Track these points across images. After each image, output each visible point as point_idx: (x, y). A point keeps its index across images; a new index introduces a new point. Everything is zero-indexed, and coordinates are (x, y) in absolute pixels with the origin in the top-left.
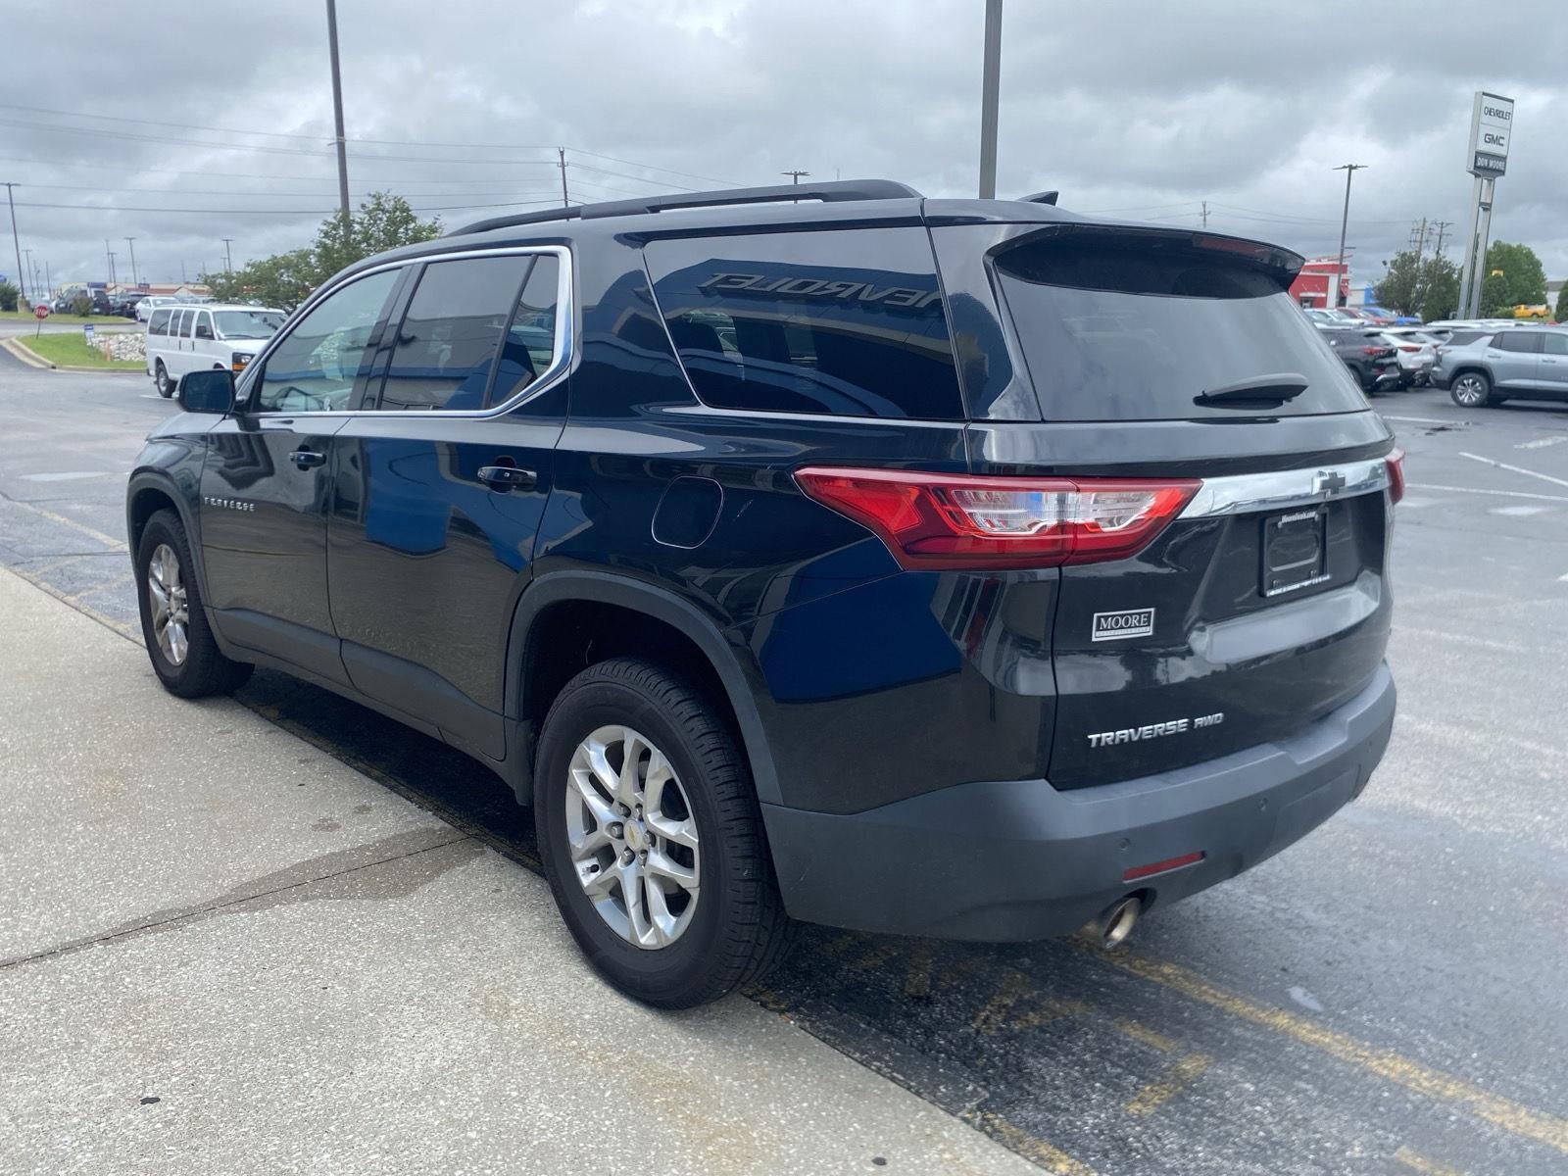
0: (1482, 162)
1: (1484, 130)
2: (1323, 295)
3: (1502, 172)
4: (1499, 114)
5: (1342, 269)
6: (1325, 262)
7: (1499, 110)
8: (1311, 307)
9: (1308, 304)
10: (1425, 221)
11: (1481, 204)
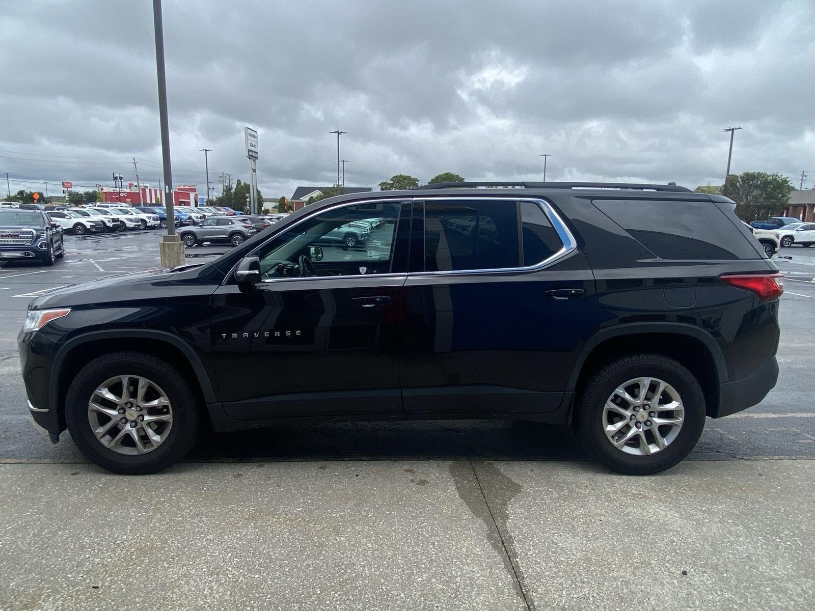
0: (251, 153)
1: (249, 142)
2: (189, 201)
3: (257, 158)
4: (253, 136)
5: (194, 190)
6: (186, 187)
7: (252, 134)
8: (184, 205)
9: (183, 204)
10: (223, 174)
11: (253, 169)
